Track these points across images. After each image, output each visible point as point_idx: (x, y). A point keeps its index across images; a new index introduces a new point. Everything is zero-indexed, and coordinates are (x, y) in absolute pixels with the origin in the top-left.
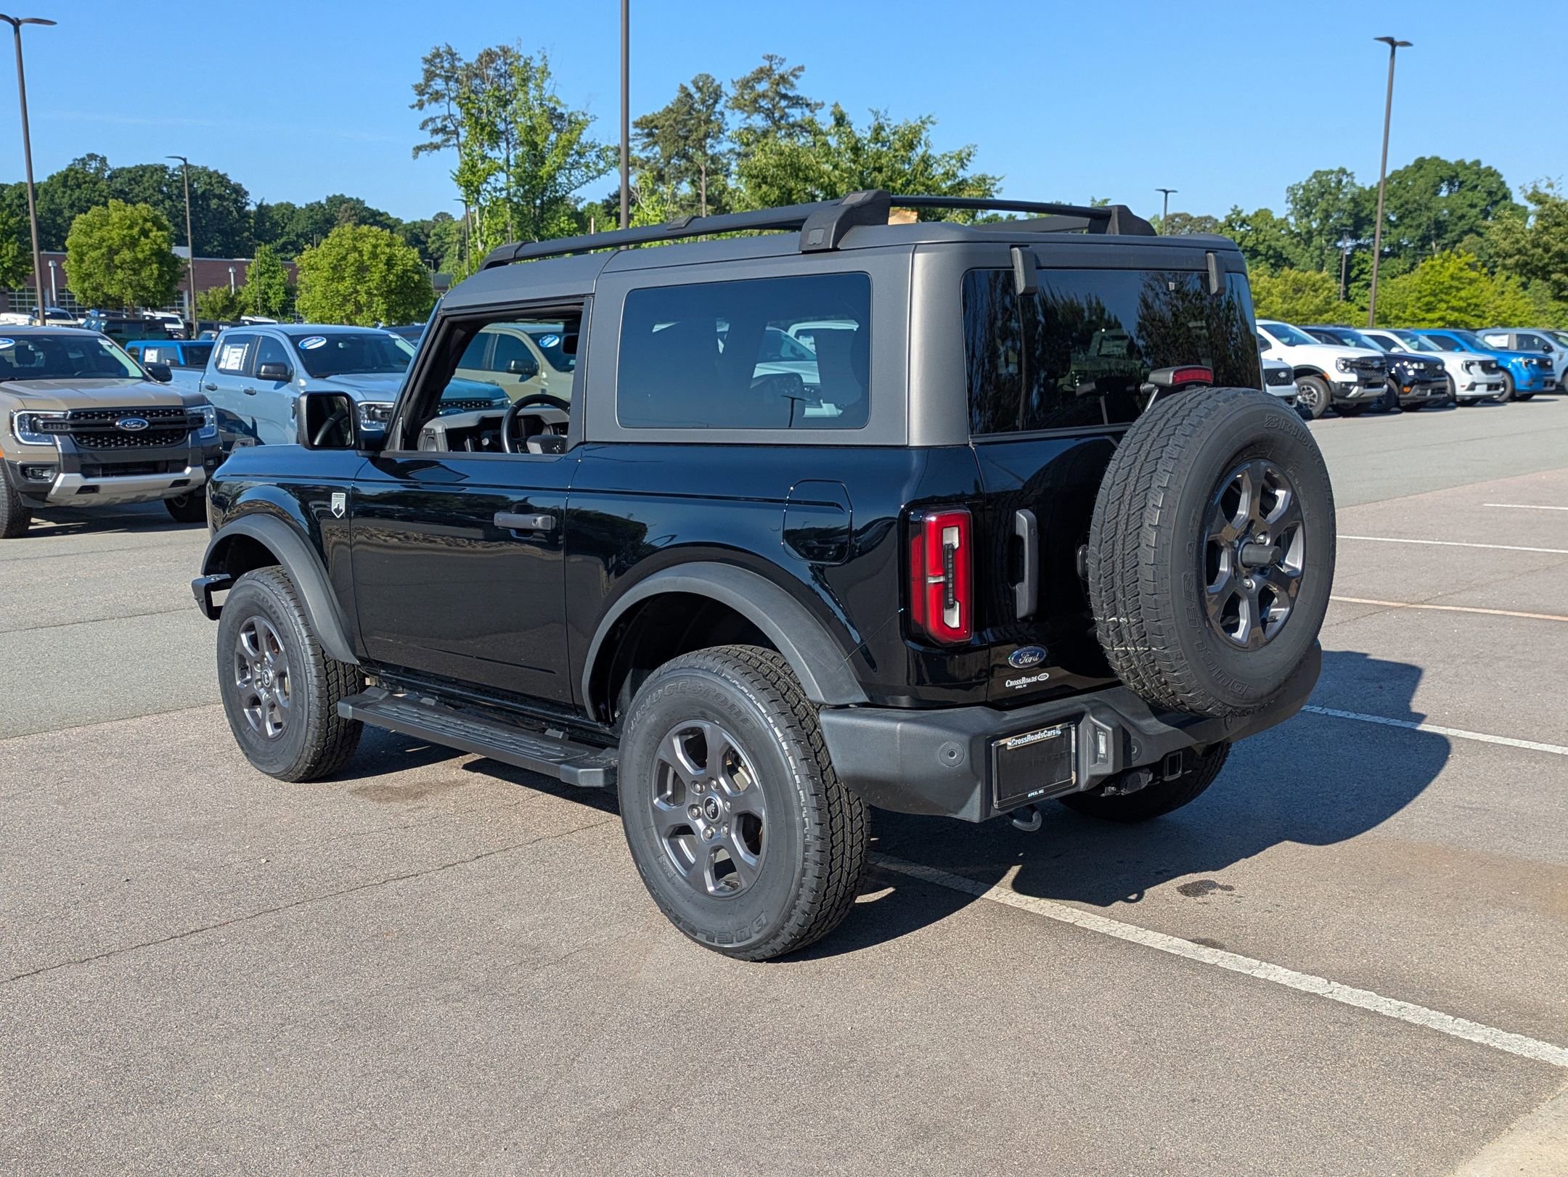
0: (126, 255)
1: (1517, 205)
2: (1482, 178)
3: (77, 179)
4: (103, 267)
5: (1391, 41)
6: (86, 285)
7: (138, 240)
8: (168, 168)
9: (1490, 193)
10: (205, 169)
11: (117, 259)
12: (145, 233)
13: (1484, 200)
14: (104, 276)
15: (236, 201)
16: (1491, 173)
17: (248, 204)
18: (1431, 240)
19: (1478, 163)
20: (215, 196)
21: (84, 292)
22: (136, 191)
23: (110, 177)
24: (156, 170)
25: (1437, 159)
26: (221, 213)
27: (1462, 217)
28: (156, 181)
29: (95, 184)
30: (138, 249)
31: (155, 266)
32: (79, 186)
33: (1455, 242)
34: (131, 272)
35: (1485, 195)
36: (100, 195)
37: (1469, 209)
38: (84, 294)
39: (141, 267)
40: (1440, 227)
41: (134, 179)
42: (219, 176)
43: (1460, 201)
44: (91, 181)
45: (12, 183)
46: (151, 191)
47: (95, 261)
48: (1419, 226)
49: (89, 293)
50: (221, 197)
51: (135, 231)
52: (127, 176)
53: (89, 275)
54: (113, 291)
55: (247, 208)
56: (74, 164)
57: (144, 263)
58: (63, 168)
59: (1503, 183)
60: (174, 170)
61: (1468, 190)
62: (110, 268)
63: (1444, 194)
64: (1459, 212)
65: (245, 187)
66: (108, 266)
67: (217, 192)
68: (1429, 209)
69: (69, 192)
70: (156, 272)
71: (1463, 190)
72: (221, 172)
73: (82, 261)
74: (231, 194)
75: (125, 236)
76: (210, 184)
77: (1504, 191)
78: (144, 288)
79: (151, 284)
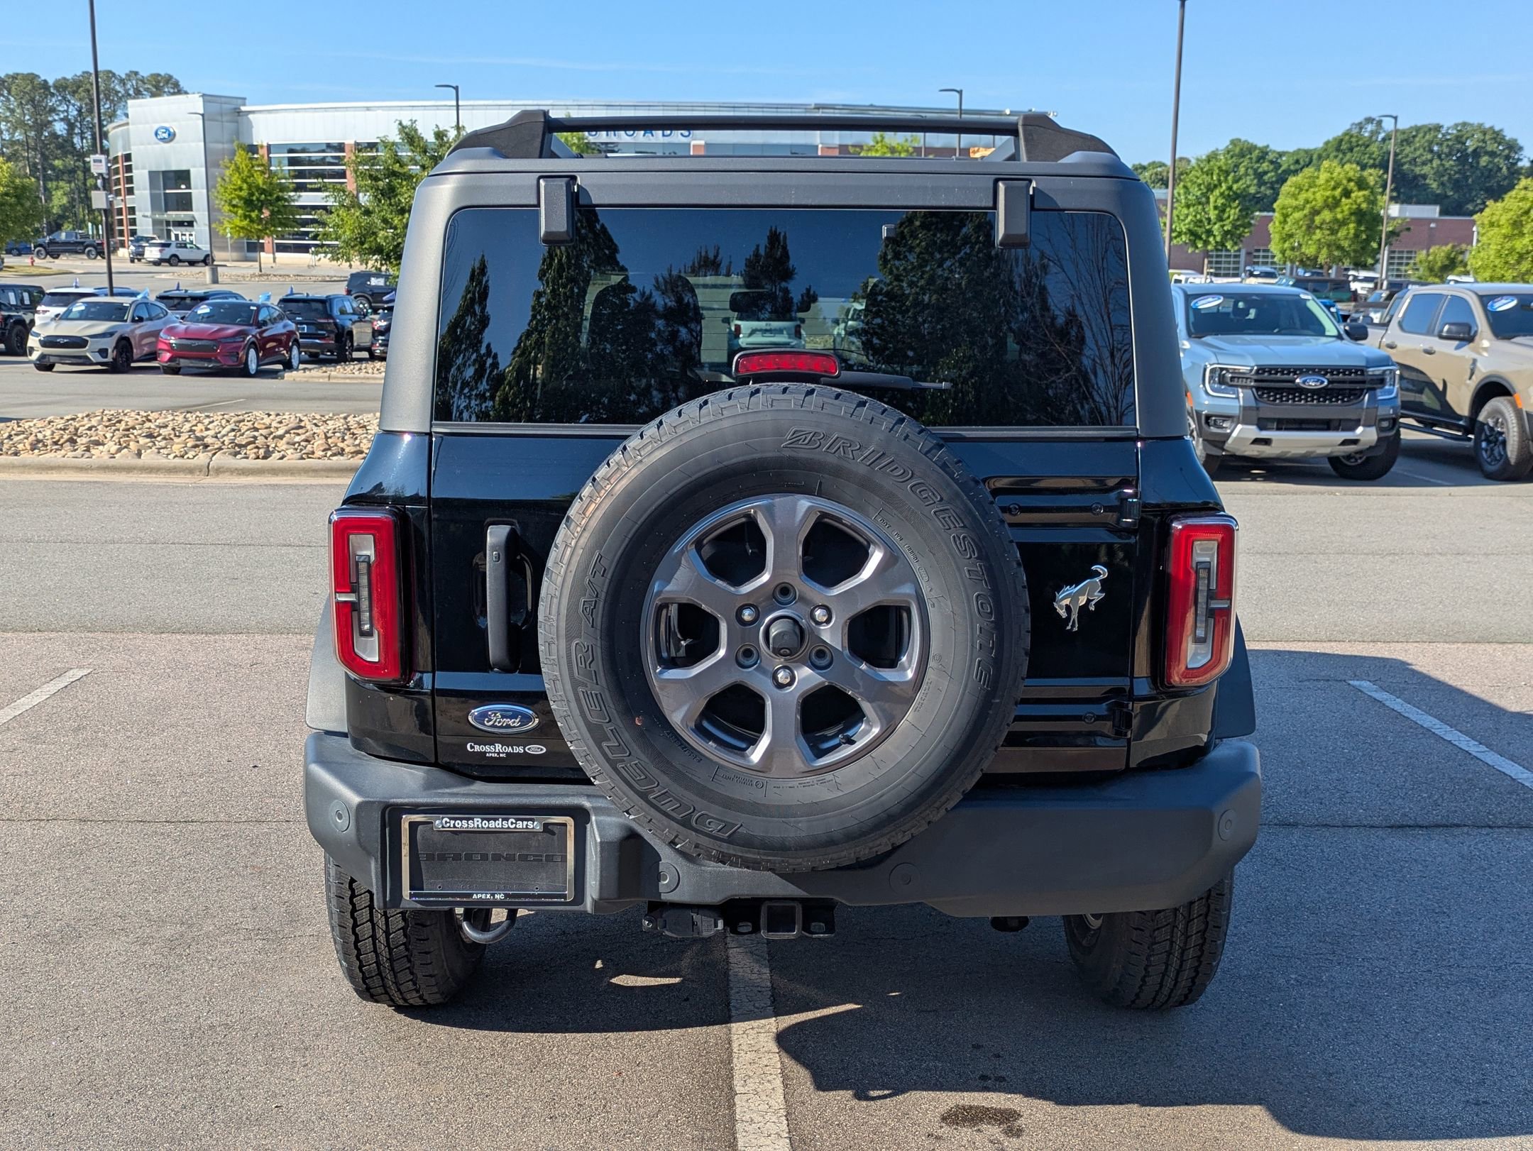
0: (1327, 215)
3: (1351, 142)
4: (1304, 228)
6: (1287, 245)
7: (1340, 200)
8: (1442, 127)
10: (1480, 125)
11: (1318, 219)
12: (1347, 194)
14: (1304, 237)
15: (1507, 157)
17: (1520, 160)
20: (1487, 153)
21: (1283, 252)
22: (1406, 152)
23: (1384, 140)
24: (1430, 129)
26: (1491, 170)
28: (1428, 141)
29: (1368, 146)
30: (1338, 210)
31: (1352, 226)
32: (1351, 150)
34: (1328, 232)
36: (1369, 158)
38: (1284, 254)
39: (1340, 226)
41: (1406, 140)
42: (1494, 132)
44: (1363, 144)
45: (1291, 150)
46: (1421, 150)
47: (1297, 222)
49: (1288, 253)
50: (1492, 154)
51: (1338, 192)
52: (1400, 137)
53: (1291, 236)
54: (1310, 250)
55: (1520, 164)
56: (1350, 129)
57: (1343, 223)
58: (1339, 132)
60: (1448, 129)
62: (1310, 229)
65: (1521, 142)
66: (1309, 227)
67: (1489, 149)
69: (1341, 156)
70: (1352, 231)
72: (1497, 129)
73: (1285, 222)
74: (1503, 150)
75: (1328, 197)
76: (1484, 141)
78: (1340, 248)
79: (1346, 244)
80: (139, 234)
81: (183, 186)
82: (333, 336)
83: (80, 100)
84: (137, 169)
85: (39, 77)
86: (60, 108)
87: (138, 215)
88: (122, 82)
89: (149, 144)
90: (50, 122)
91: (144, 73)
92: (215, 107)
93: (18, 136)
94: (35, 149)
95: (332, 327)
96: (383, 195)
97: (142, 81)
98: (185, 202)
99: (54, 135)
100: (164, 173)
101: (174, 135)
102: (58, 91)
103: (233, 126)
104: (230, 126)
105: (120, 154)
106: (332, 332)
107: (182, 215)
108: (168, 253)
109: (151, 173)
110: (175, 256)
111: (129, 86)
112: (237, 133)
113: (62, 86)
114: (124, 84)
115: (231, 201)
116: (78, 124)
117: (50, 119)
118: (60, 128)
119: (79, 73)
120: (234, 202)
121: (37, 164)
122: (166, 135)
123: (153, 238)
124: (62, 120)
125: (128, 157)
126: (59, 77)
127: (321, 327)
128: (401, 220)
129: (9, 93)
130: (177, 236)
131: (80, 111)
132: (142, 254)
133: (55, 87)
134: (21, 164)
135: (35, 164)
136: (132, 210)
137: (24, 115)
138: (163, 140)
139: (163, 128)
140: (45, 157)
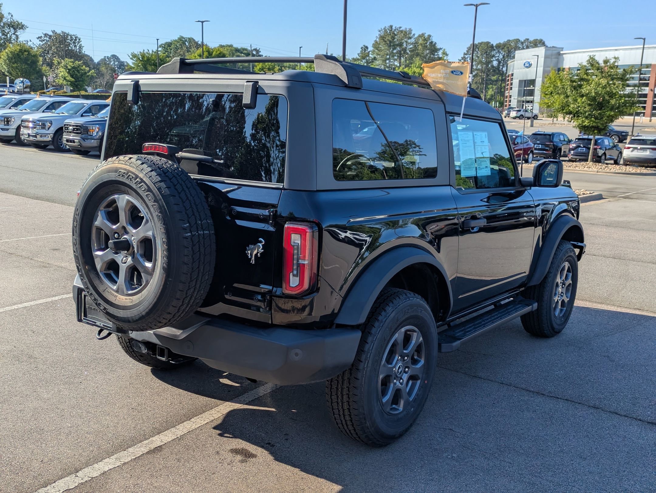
80: (512, 106)
81: (532, 86)
82: (551, 150)
83: (505, 51)
84: (515, 79)
85: (490, 43)
86: (496, 55)
87: (512, 99)
88: (522, 43)
89: (521, 69)
90: (492, 61)
91: (531, 39)
92: (549, 52)
93: (479, 67)
94: (484, 73)
95: (552, 147)
96: (574, 89)
97: (530, 42)
98: (531, 93)
99: (493, 66)
100: (525, 81)
101: (531, 64)
102: (497, 48)
103: (556, 60)
104: (555, 60)
105: (510, 73)
106: (551, 148)
107: (529, 98)
108: (520, 113)
109: (520, 81)
110: (522, 115)
111: (524, 45)
112: (557, 63)
113: (499, 46)
114: (523, 44)
115: (545, 92)
116: (502, 62)
117: (492, 60)
118: (495, 63)
119: (506, 40)
120: (546, 93)
121: (484, 78)
122: (528, 65)
123: (515, 108)
124: (496, 60)
125: (512, 75)
126: (498, 42)
127: (547, 146)
128: (581, 100)
129: (478, 50)
130: (526, 107)
131: (504, 56)
132: (509, 114)
133: (496, 47)
134: (478, 78)
135: (483, 78)
136: (510, 97)
137: (483, 58)
138: (527, 67)
139: (527, 62)
140: (488, 75)
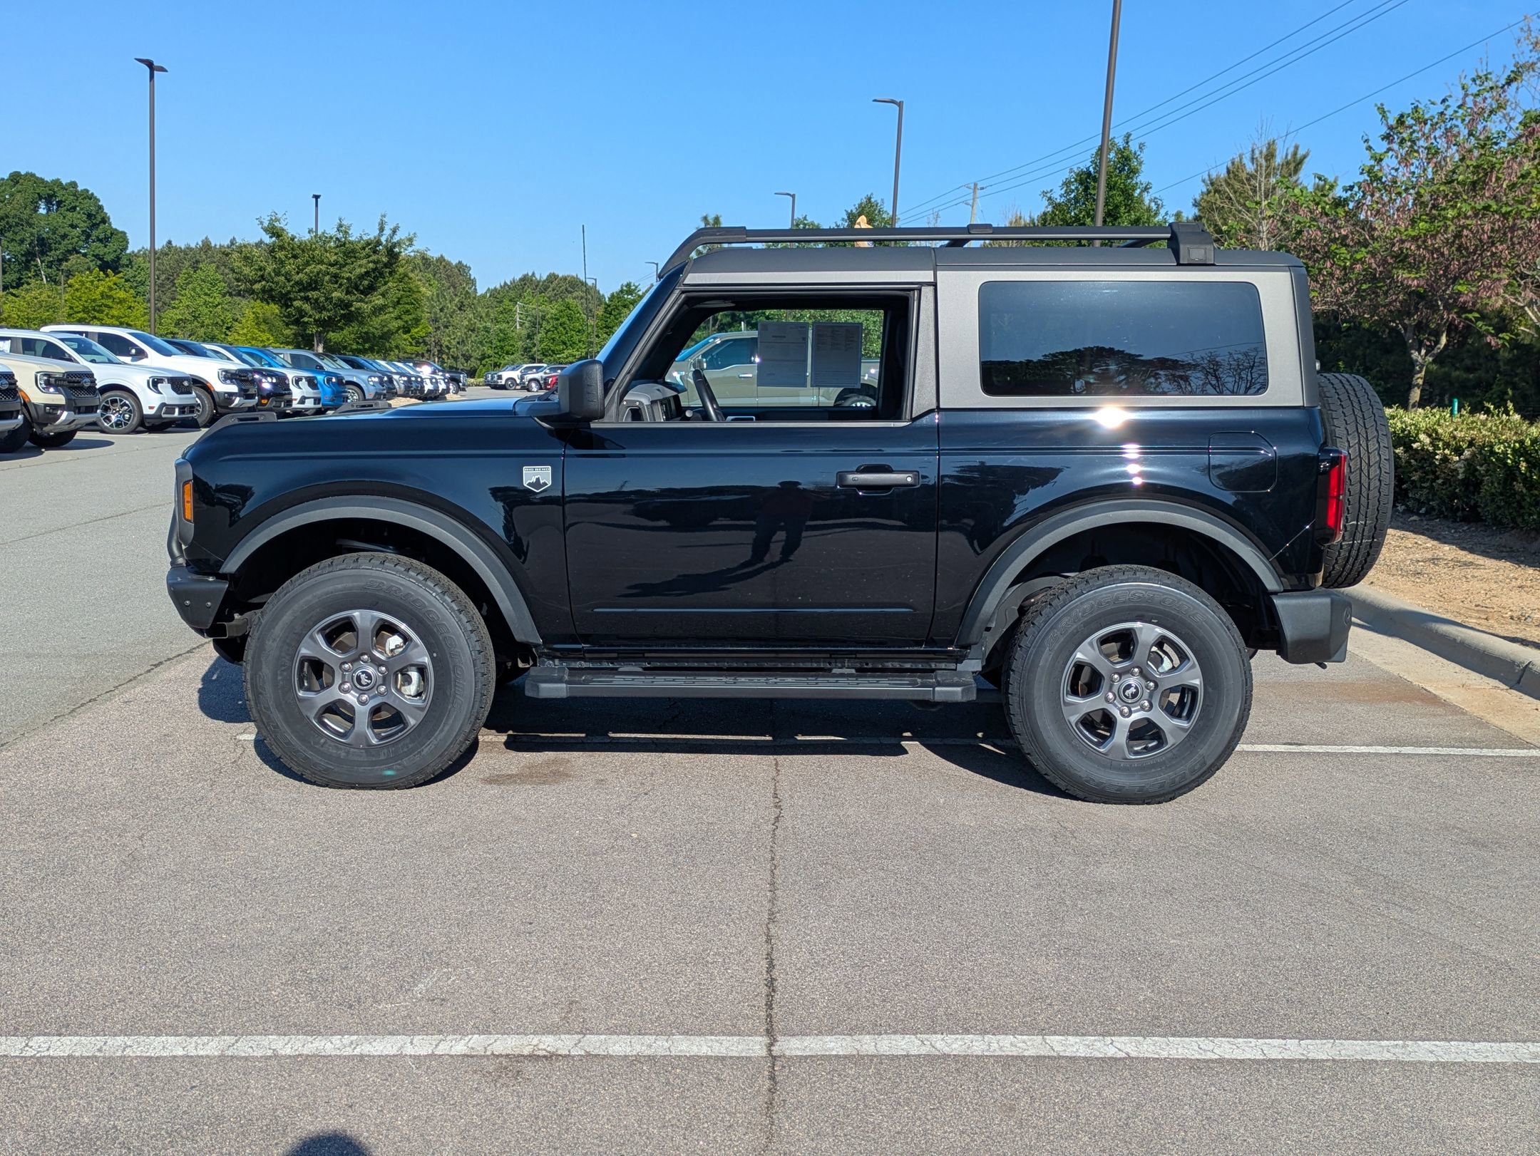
1: (116, 230)
2: (80, 200)
5: (150, 64)
9: (89, 216)
13: (84, 222)
16: (88, 196)
18: (35, 255)
19: (74, 184)
25: (33, 175)
27: (64, 236)
33: (60, 261)
35: (85, 218)
37: (70, 229)
40: (43, 245)
43: (60, 220)
48: (22, 241)
59: (101, 208)
61: (68, 210)
63: (42, 211)
64: (62, 231)
68: (30, 225)
71: (62, 210)
77: (103, 215)
